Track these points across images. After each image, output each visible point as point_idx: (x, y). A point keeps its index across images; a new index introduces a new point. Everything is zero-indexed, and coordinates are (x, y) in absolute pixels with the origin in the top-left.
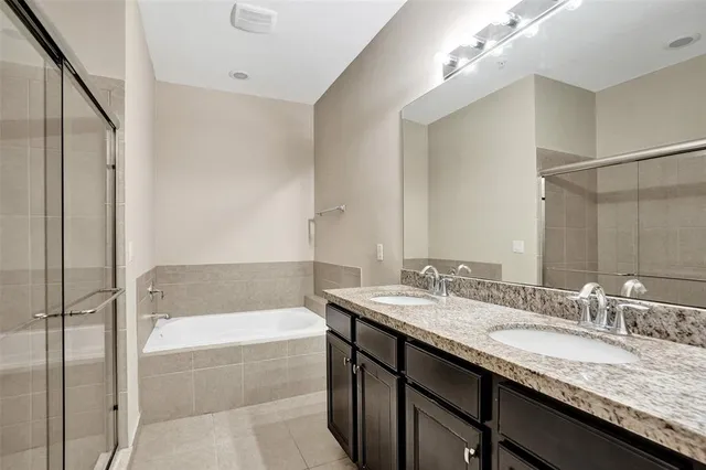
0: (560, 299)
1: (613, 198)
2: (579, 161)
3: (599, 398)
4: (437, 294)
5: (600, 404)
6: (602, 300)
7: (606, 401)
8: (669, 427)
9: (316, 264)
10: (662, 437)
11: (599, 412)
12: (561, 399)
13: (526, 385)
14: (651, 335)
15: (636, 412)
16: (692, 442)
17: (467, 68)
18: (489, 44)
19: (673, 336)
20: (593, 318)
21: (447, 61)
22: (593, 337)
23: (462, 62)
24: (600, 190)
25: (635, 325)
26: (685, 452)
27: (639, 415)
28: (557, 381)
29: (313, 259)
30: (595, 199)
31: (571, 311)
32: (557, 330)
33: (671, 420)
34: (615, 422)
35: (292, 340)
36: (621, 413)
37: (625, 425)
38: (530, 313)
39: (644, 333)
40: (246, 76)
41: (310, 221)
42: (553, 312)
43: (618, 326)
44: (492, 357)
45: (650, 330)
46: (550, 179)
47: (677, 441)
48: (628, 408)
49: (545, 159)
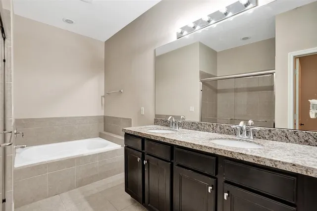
0: (227, 128)
1: (224, 91)
2: (212, 77)
3: (268, 159)
4: (175, 128)
5: (268, 161)
6: (244, 127)
7: (271, 160)
8: (294, 165)
9: (105, 117)
10: (292, 169)
11: (268, 164)
12: (253, 161)
13: (238, 158)
14: (260, 138)
15: (282, 162)
16: (302, 169)
17: (187, 36)
18: (198, 27)
19: (267, 138)
20: (241, 133)
21: (180, 31)
22: (243, 141)
23: (185, 33)
24: (218, 88)
25: (255, 135)
26: (299, 172)
27: (283, 163)
28: (251, 155)
29: (103, 115)
30: (216, 91)
31: (232, 132)
32: (229, 139)
33: (294, 163)
34: (274, 167)
35: (101, 153)
36: (276, 163)
37: (278, 167)
38: (216, 134)
39: (258, 138)
40: (72, 22)
41: (102, 97)
42: (224, 133)
43: (250, 136)
44: (221, 150)
45: (260, 137)
46: (204, 83)
47: (297, 169)
48: (279, 161)
49: (203, 75)
